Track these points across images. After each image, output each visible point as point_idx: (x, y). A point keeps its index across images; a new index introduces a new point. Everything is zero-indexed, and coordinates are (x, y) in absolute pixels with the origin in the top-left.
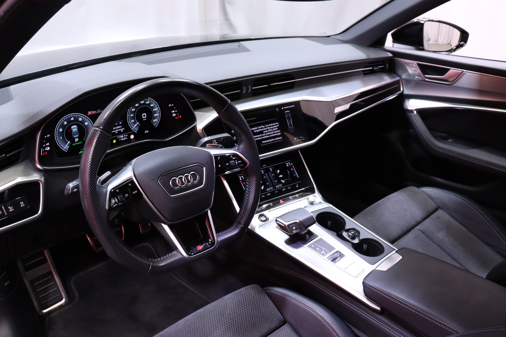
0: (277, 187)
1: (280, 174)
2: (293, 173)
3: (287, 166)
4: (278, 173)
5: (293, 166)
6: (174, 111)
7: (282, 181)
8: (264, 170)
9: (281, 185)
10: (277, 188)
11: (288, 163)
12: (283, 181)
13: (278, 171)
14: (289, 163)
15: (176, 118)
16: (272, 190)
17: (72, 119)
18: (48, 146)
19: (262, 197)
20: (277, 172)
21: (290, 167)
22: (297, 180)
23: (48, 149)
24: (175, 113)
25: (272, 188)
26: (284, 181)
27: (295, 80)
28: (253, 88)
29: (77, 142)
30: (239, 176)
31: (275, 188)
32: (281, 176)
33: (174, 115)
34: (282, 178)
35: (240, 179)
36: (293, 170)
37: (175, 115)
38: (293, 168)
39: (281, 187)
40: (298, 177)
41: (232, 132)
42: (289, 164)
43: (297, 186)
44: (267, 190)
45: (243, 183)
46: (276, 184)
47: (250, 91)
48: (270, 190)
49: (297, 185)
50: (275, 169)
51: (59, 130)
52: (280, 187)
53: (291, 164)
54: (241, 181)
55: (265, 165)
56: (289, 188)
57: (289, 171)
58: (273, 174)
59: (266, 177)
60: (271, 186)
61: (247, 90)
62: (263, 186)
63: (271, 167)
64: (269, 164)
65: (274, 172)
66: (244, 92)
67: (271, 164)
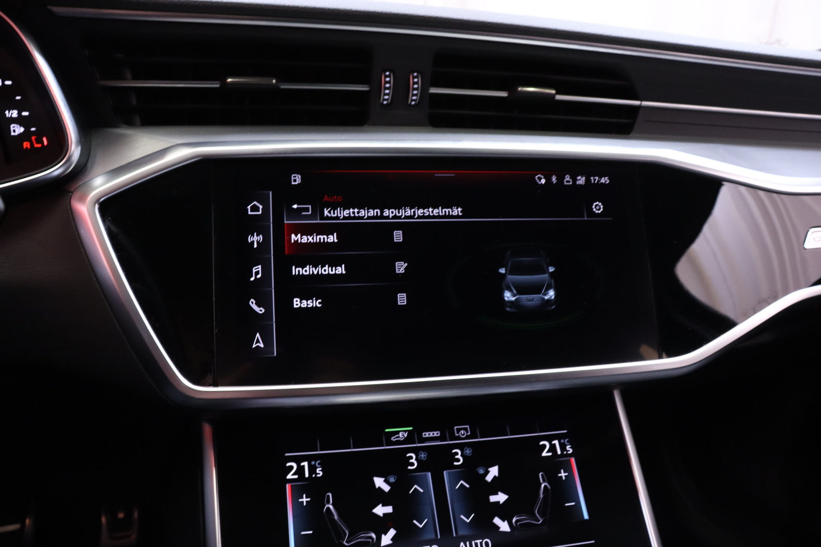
1: (495, 487)
2: (562, 490)
3: (544, 454)
4: (489, 478)
5: (573, 460)
6: (15, 114)
7: (497, 521)
8: (423, 456)
9: (485, 543)
11: (550, 439)
12: (504, 526)
13: (494, 471)
14: (556, 442)
15: (26, 145)
20: (487, 472)
21: (556, 463)
22: (582, 528)
24: (19, 121)
26: (510, 524)
27: (637, 103)
28: (433, 90)
30: (291, 459)
32: (501, 498)
33: (17, 130)
34: (504, 511)
35: (289, 476)
36: (570, 477)
37: (22, 130)
38: (568, 469)
40: (586, 516)
41: (251, 239)
42: (553, 448)
45: (297, 495)
46: (461, 533)
47: (414, 97)
50: (481, 457)
53: (563, 447)
54: (288, 486)
55: (436, 434)
57: (544, 481)
58: (462, 482)
59: (424, 487)
60: (433, 536)
61: (401, 89)
62: (392, 532)
63: (461, 447)
64: (459, 430)
65: (472, 470)
66: (386, 97)
67: (466, 429)
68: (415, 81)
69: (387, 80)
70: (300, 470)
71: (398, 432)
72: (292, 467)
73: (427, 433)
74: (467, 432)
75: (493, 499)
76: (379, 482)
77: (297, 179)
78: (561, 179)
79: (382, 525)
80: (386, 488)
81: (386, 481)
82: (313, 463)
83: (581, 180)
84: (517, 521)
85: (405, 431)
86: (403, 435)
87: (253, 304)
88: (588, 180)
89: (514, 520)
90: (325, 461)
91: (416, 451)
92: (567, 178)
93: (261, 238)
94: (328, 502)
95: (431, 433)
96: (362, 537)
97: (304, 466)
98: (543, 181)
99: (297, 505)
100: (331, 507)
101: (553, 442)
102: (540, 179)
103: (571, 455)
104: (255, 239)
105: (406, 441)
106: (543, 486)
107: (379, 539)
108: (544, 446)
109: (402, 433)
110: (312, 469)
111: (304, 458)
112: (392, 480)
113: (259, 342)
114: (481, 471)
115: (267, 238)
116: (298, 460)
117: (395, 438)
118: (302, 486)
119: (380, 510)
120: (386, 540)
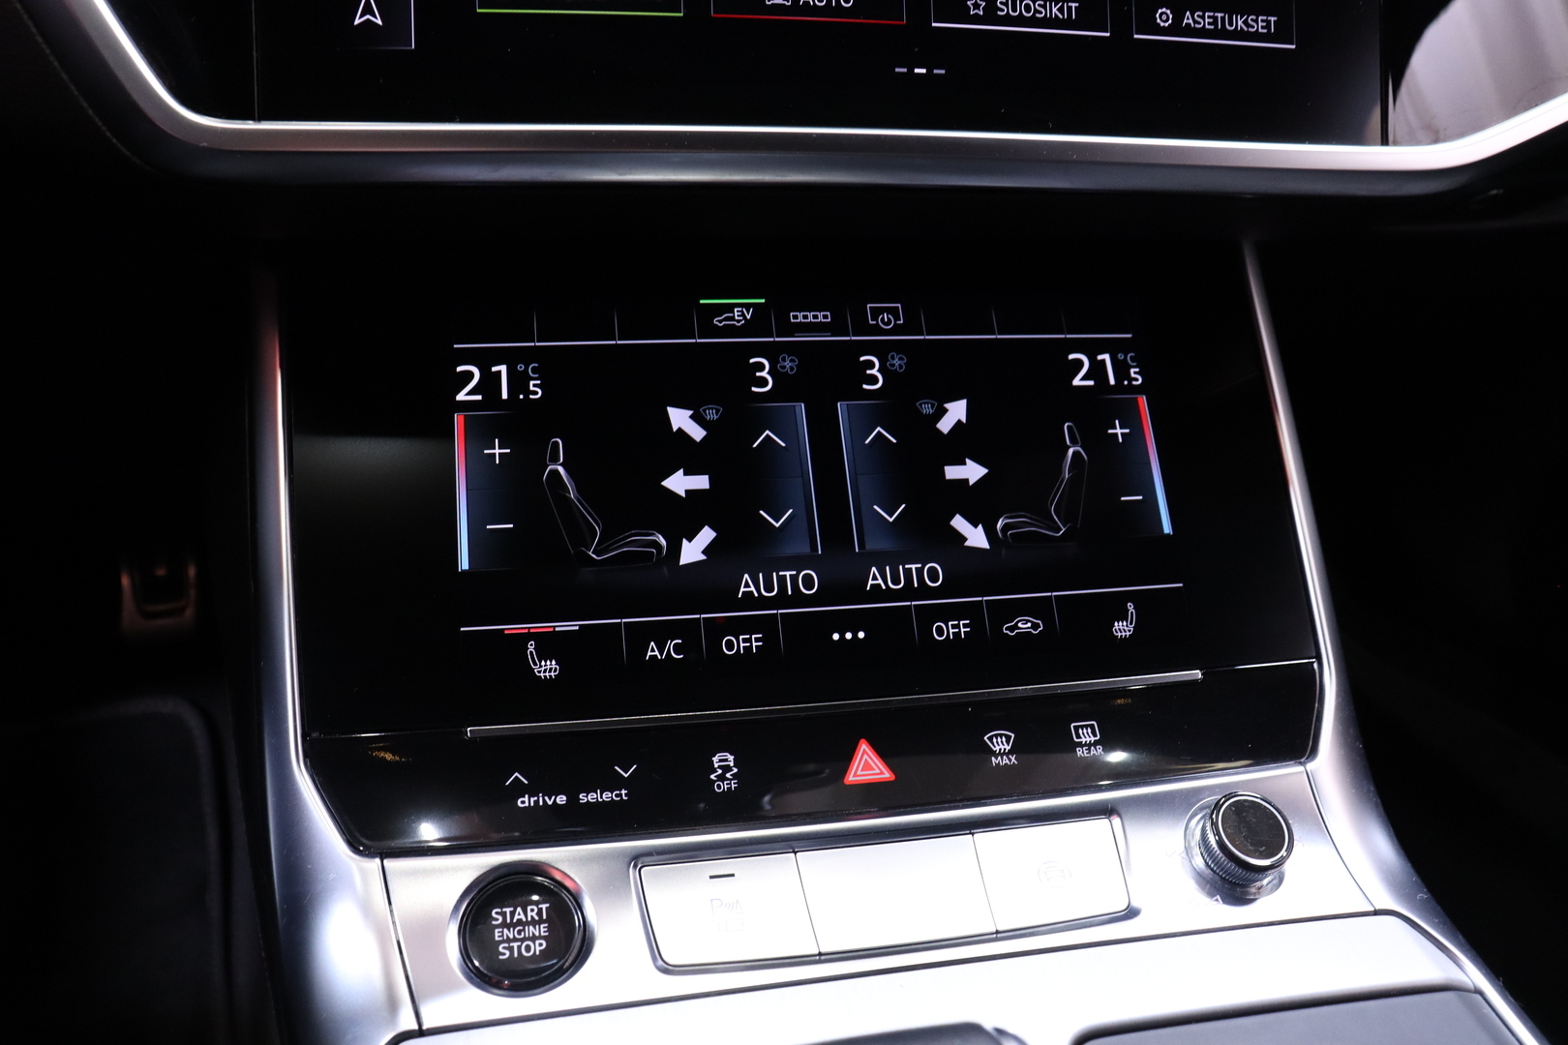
0: (874, 579)
1: (960, 445)
3: (1077, 382)
4: (945, 425)
5: (1143, 400)
7: (959, 523)
8: (788, 364)
9: (929, 572)
10: (877, 594)
11: (1092, 349)
12: (976, 537)
13: (957, 411)
14: (1106, 357)
16: (798, 599)
19: (653, 651)
20: (942, 412)
21: (1101, 405)
22: (1156, 557)
25: (806, 579)
26: (990, 533)
30: (468, 356)
31: (844, 586)
32: (972, 472)
34: (976, 503)
35: (461, 397)
36: (1135, 437)
38: (1131, 420)
39: (924, 592)
40: (1167, 528)
42: (1097, 371)
43: (1122, 629)
44: (747, 586)
46: (869, 546)
48: (782, 600)
49: (1123, 617)
50: (926, 376)
52: (908, 592)
53: (1121, 370)
54: (458, 419)
55: (822, 317)
56: (1024, 626)
57: (1074, 442)
58: (879, 429)
59: (787, 437)
60: (806, 549)
62: (707, 535)
63: (881, 350)
64: (876, 312)
65: (905, 407)
67: (894, 312)
70: (490, 383)
71: (730, 308)
72: (470, 375)
73: (800, 315)
74: (897, 318)
75: (952, 472)
76: (680, 418)
79: (685, 516)
80: (697, 433)
81: (697, 418)
82: (521, 367)
84: (1006, 527)
85: (747, 306)
86: (743, 315)
89: (999, 525)
90: (550, 365)
91: (772, 352)
94: (555, 459)
95: (810, 315)
96: (633, 542)
97: (499, 373)
99: (479, 465)
100: (561, 469)
101: (1100, 357)
103: (1139, 390)
105: (748, 329)
106: (1071, 451)
107: (675, 550)
108: (1079, 364)
109: (741, 309)
110: (518, 382)
111: (500, 357)
112: (711, 415)
114: (927, 409)
116: (484, 360)
117: (720, 321)
118: (491, 418)
119: (679, 483)
120: (692, 552)
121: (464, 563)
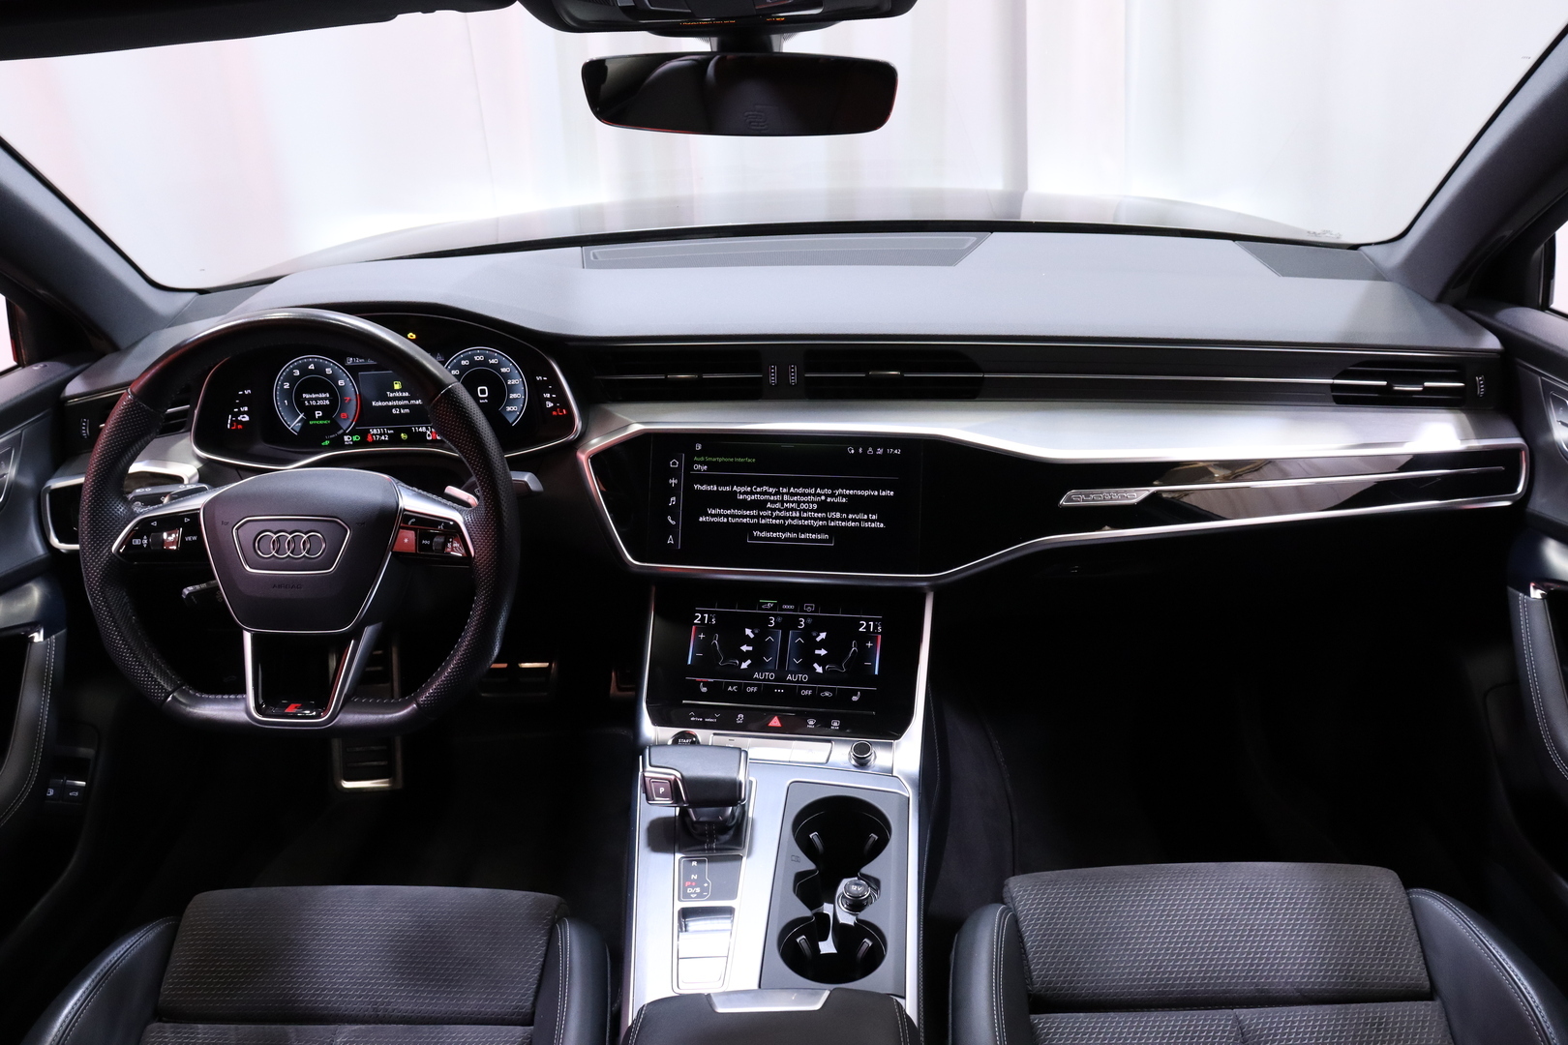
0: (789, 677)
1: (821, 645)
2: (866, 654)
3: (861, 630)
4: (818, 639)
5: (880, 636)
6: (548, 395)
7: (816, 665)
8: (779, 619)
9: (804, 677)
10: (789, 681)
11: (868, 620)
12: (819, 670)
13: (823, 635)
14: (872, 623)
15: (554, 413)
16: (769, 680)
17: (312, 367)
18: (244, 413)
19: (730, 688)
20: (818, 636)
21: (868, 636)
22: (871, 680)
23: (243, 420)
24: (551, 399)
25: (771, 676)
26: (824, 669)
27: (980, 375)
28: (809, 375)
29: (320, 418)
30: (699, 612)
31: (781, 678)
32: (823, 652)
33: (550, 405)
34: (821, 661)
35: (696, 622)
36: (874, 647)
37: (552, 404)
38: (874, 642)
39: (802, 682)
40: (876, 673)
41: (670, 481)
42: (868, 626)
43: (855, 698)
44: (756, 675)
45: (698, 632)
46: (791, 669)
47: (794, 380)
48: (764, 680)
49: (856, 695)
50: (817, 625)
51: (282, 385)
52: (798, 682)
53: (875, 627)
54: (694, 627)
55: (792, 607)
56: (827, 694)
57: (855, 647)
58: (800, 639)
59: (775, 639)
60: (773, 668)
61: (783, 375)
62: (749, 662)
63: (805, 617)
64: (807, 607)
65: (808, 634)
66: (773, 380)
67: (811, 607)
68: (793, 370)
69: (774, 369)
70: (703, 618)
71: (767, 603)
72: (699, 616)
73: (786, 606)
74: (812, 609)
75: (817, 652)
76: (748, 632)
77: (699, 447)
78: (865, 450)
79: (744, 656)
80: (752, 636)
81: (753, 632)
82: (711, 615)
83: (880, 451)
84: (829, 668)
85: (772, 603)
87: (669, 518)
88: (885, 451)
89: (827, 667)
90: (719, 615)
91: (775, 616)
92: (870, 449)
93: (676, 481)
94: (715, 639)
95: (788, 606)
96: (731, 662)
97: (706, 616)
98: (853, 451)
99: (697, 638)
100: (716, 642)
101: (870, 623)
102: (850, 450)
103: (879, 633)
104: (673, 481)
105: (771, 609)
106: (853, 649)
107: (740, 664)
108: (863, 625)
109: (770, 604)
110: (710, 619)
111: (706, 612)
112: (756, 631)
113: (670, 540)
114: (814, 634)
115: (679, 482)
116: (702, 613)
117: (764, 607)
118: (702, 627)
119: (745, 648)
120: (744, 666)
121: (689, 663)
